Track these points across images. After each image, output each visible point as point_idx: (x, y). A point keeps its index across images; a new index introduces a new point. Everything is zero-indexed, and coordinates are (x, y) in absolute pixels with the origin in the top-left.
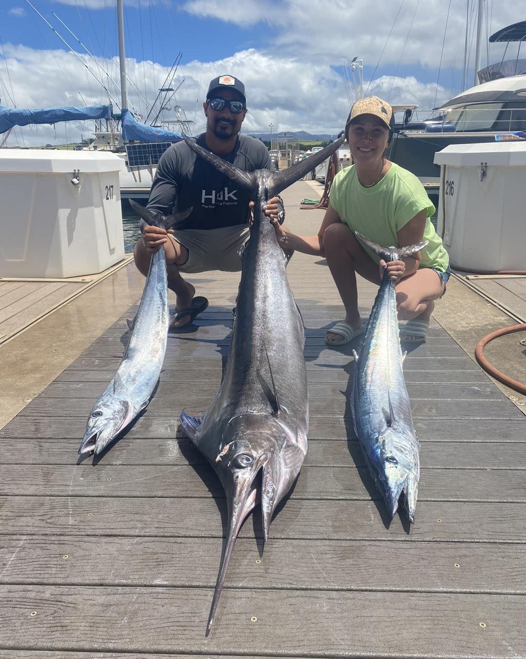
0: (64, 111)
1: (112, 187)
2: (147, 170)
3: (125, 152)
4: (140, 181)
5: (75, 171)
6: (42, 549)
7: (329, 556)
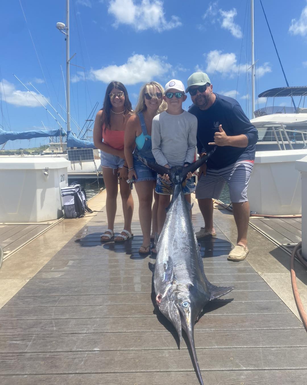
0: (35, 132)
1: (64, 175)
2: (79, 163)
3: (67, 153)
4: (75, 170)
5: (46, 168)
6: (43, 339)
7: (169, 337)
